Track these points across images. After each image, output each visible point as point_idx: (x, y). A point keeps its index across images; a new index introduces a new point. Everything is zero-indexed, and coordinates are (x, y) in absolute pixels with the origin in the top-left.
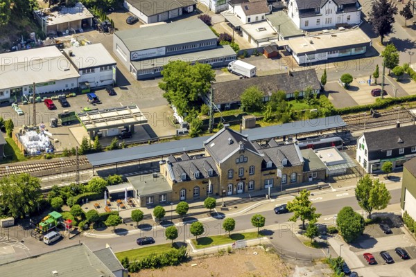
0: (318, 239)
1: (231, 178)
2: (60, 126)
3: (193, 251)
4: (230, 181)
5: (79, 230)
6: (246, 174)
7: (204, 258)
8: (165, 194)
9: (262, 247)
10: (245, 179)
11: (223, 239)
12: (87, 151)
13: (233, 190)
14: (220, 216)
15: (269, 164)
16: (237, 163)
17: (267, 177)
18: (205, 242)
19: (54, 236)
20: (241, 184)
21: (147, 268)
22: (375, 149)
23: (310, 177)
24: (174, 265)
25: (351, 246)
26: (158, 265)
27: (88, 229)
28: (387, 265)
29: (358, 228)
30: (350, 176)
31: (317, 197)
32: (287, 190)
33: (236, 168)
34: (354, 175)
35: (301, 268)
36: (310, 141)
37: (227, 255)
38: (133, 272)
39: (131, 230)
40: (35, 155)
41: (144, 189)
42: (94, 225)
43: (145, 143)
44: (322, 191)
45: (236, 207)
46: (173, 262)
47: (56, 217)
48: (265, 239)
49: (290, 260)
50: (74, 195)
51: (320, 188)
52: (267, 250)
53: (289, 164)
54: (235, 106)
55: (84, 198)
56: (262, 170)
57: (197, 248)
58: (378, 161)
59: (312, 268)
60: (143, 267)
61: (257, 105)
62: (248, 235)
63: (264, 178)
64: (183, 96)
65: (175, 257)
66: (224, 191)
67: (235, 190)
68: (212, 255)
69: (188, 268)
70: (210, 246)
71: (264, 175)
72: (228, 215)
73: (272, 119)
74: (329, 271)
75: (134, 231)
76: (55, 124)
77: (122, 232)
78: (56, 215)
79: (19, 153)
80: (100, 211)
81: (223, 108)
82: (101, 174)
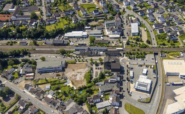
0: (92, 64)
8: (78, 54)
9: (85, 63)
12: (76, 46)
16: (87, 52)
18: (80, 61)
19: (64, 57)
20: (88, 54)
22: (106, 53)
23: (97, 55)
25: (95, 66)
26: (72, 63)
27: (68, 57)
28: (98, 70)
29: (96, 64)
31: (93, 58)
35: (87, 68)
36: (101, 50)
40: (71, 45)
43: (83, 46)
46: (74, 63)
48: (87, 63)
49: (87, 66)
53: (94, 53)
54: (97, 43)
55: (70, 52)
57: (78, 62)
66: (86, 55)
69: (75, 65)
71: (91, 54)
72: (85, 58)
73: (100, 46)
74: (90, 69)
75: (73, 58)
76: (76, 42)
77: (72, 58)
78: (65, 54)
79: (69, 45)
80: (71, 55)
81: (95, 43)
82: (75, 50)
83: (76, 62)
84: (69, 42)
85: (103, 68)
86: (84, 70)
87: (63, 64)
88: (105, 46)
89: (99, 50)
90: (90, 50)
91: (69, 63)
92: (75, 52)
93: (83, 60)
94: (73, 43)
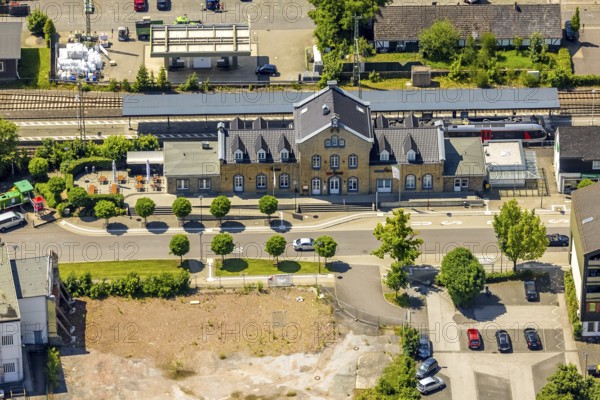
0: (412, 292)
1: (318, 169)
2: (133, 40)
3: (206, 279)
4: (316, 173)
5: (57, 216)
6: (343, 167)
7: (216, 294)
8: (208, 178)
9: (315, 290)
10: (341, 173)
11: (264, 267)
12: (146, 87)
13: (321, 188)
14: (282, 227)
15: (384, 155)
16: (326, 147)
17: (381, 176)
18: (235, 266)
19: (9, 220)
20: (335, 180)
21: (119, 295)
22: (573, 154)
23: (457, 185)
24: (164, 297)
25: (458, 312)
26: (138, 292)
27: (70, 215)
28: (500, 354)
29: (467, 286)
30: (529, 192)
32: (411, 200)
33: (327, 154)
34: (535, 192)
35: (357, 337)
36: (487, 125)
37: (253, 296)
38: (94, 298)
39: (133, 227)
40: (67, 83)
41: (178, 166)
42: (81, 212)
43: (244, 87)
44: (469, 211)
45: (316, 217)
46: (163, 292)
47: (23, 190)
48: (330, 278)
49: (346, 320)
50: (75, 157)
51: (466, 205)
52: (322, 296)
53: (418, 160)
54: (412, 47)
55: (90, 164)
56: (371, 164)
57: (217, 275)
58: (578, 175)
59: (372, 340)
60: (113, 293)
61: (445, 50)
62: (307, 267)
63: (375, 176)
64: (331, 19)
65: (167, 285)
66: (306, 187)
67: (325, 188)
68: (231, 291)
69: (182, 307)
70: (238, 275)
71: (376, 171)
72: (297, 227)
73: (462, 77)
74: (396, 349)
75: (136, 229)
76: (124, 37)
77: (117, 229)
78: (24, 186)
79: (43, 75)
80: (104, 190)
81: (393, 48)
82: (143, 129)
83: (195, 280)
84: (32, 42)
85: (558, 333)
86: (312, 360)
87: (27, 292)
88: (534, 84)
89: (466, 126)
90: (360, 123)
91: (102, 295)
92: (155, 158)
93: (277, 249)
94: (94, 57)
